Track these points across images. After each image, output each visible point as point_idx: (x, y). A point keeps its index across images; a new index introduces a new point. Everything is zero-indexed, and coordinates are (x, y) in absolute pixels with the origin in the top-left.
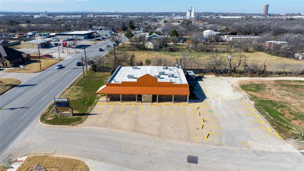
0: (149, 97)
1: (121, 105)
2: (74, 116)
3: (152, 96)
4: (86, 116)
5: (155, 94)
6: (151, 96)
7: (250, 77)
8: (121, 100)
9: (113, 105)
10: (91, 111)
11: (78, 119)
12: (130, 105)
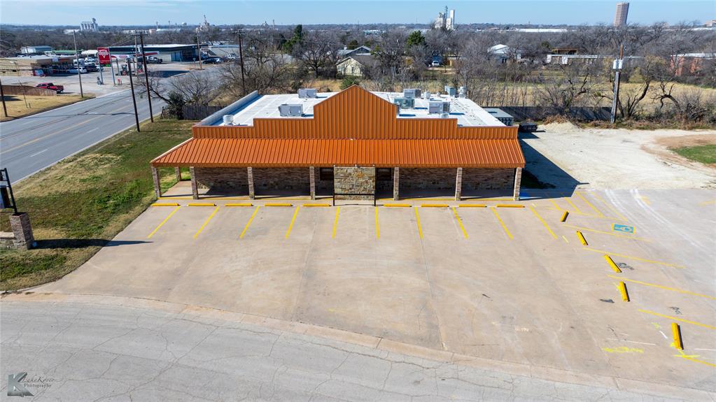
0: (362, 176)
1: (250, 209)
2: (36, 251)
3: (373, 173)
4: (91, 249)
5: (386, 162)
6: (372, 171)
7: (685, 129)
8: (252, 192)
9: (217, 208)
10: (118, 232)
11: (48, 263)
12: (285, 209)
